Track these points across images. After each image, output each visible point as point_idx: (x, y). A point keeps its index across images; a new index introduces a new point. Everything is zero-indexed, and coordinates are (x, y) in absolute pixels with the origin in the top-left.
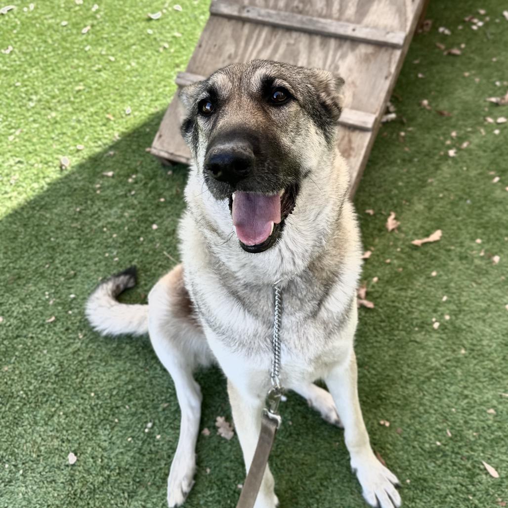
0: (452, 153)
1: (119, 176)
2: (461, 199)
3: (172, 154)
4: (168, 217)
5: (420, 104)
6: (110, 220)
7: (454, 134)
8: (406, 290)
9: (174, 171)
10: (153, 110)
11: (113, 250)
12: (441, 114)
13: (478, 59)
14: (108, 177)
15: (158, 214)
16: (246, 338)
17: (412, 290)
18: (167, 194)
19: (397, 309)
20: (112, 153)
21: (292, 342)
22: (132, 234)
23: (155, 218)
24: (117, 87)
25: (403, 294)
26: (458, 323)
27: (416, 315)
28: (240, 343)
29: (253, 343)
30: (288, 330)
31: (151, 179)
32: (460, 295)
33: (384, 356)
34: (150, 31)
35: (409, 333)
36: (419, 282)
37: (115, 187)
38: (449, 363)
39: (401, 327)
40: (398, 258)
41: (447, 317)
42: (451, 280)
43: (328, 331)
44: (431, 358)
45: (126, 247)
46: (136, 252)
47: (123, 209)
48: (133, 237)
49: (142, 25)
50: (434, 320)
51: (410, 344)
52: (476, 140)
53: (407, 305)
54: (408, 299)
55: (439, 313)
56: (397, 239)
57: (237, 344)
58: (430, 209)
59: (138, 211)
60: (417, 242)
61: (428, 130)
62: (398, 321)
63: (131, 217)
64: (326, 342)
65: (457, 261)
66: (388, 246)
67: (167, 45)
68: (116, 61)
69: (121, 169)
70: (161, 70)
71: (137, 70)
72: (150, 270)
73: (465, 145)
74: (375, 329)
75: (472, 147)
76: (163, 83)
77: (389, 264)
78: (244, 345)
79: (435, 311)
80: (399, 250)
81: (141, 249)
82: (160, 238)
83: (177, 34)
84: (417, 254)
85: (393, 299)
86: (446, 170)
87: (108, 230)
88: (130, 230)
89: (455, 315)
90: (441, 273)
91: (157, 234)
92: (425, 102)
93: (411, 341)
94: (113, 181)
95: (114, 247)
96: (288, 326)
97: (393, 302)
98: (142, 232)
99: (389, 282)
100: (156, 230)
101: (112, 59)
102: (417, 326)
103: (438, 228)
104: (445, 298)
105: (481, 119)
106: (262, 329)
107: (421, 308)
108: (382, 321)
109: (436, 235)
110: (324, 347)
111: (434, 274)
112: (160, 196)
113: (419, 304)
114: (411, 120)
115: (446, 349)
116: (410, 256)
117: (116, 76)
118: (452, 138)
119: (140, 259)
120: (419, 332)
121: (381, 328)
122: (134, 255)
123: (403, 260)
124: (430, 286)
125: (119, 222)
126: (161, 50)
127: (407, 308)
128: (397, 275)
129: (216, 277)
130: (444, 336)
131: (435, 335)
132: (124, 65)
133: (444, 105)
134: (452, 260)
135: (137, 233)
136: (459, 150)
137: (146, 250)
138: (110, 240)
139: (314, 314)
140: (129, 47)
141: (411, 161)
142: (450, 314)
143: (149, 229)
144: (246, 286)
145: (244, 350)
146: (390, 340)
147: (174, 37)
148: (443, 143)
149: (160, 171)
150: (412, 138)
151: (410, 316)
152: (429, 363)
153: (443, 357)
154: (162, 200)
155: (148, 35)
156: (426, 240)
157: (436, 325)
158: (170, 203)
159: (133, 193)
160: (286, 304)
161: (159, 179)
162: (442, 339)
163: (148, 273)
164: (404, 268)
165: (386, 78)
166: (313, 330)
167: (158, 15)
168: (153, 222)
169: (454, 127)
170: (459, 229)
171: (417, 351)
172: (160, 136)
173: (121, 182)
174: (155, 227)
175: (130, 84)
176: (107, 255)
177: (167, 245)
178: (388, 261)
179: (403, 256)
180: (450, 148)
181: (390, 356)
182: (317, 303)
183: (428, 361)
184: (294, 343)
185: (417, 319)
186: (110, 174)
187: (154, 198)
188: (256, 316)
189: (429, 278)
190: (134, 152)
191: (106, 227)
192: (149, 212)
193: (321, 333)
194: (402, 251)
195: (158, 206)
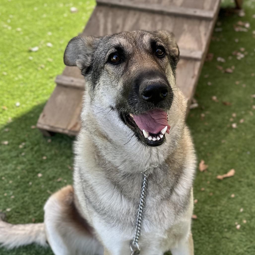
0: (234, 125)
1: (12, 143)
2: (243, 151)
3: (52, 127)
4: (49, 168)
5: (211, 99)
6: (7, 172)
7: (234, 115)
8: (216, 206)
9: (52, 140)
10: (35, 104)
11: (10, 191)
12: (224, 104)
13: (243, 75)
14: (4, 145)
15: (42, 167)
16: (122, 216)
17: (220, 206)
18: (48, 154)
19: (212, 218)
20: (7, 130)
21: (153, 217)
22: (23, 180)
23: (39, 170)
24: (9, 90)
25: (215, 209)
26: (252, 224)
27: (225, 221)
28: (117, 220)
29: (126, 220)
30: (151, 208)
31: (36, 145)
32: (251, 208)
33: (207, 248)
34: (31, 58)
35: (221, 233)
36: (224, 201)
37: (10, 151)
38: (249, 250)
39: (215, 230)
40: (209, 187)
41: (245, 221)
42: (244, 199)
43: (177, 210)
44: (238, 247)
45: (19, 189)
46: (27, 192)
47: (16, 165)
48: (25, 183)
49: (25, 54)
50: (236, 223)
51: (223, 240)
52: (248, 118)
53: (218, 215)
54: (218, 212)
55: (239, 219)
56: (206, 176)
57: (115, 221)
58: (225, 157)
59: (27, 166)
60: (220, 177)
61: (218, 113)
62: (213, 226)
63: (22, 169)
64: (175, 218)
65: (246, 188)
66: (202, 181)
67: (43, 66)
68: (8, 75)
69: (14, 139)
70: (40, 81)
71: (22, 80)
72: (38, 203)
73: (242, 121)
74: (199, 232)
75: (246, 122)
76: (41, 88)
77: (204, 191)
78: (120, 222)
79: (236, 218)
80: (209, 182)
81: (30, 190)
82: (44, 182)
83: (50, 60)
84: (221, 185)
85: (208, 212)
86: (232, 135)
87: (6, 178)
88: (22, 178)
89: (250, 220)
90: (237, 195)
91: (41, 180)
92: (214, 98)
93: (223, 238)
94: (9, 148)
95: (11, 189)
96: (151, 205)
97: (209, 214)
98: (31, 179)
99: (205, 202)
100: (41, 177)
101: (5, 73)
102: (226, 228)
103: (231, 168)
104: (242, 210)
105: (249, 107)
106: (132, 209)
107: (228, 216)
108: (203, 226)
109: (231, 173)
110: (175, 221)
111: (233, 196)
112: (43, 155)
113: (226, 214)
114: (207, 108)
115: (246, 241)
116: (217, 186)
117: (9, 84)
118: (233, 118)
119: (30, 196)
120: (228, 232)
121: (203, 231)
122: (26, 194)
123: (212, 188)
124: (231, 204)
125: (14, 173)
126: (39, 69)
127: (218, 217)
128: (210, 197)
129: (103, 174)
130: (244, 233)
131: (239, 233)
132: (13, 78)
133: (226, 99)
134: (243, 187)
135: (27, 180)
136: (238, 124)
137: (34, 190)
138: (7, 185)
139: (167, 198)
140: (17, 67)
141: (209, 130)
142: (246, 220)
143: (36, 177)
144: (125, 176)
145: (120, 225)
146: (210, 238)
147: (48, 62)
148: (228, 120)
149: (42, 140)
150: (209, 118)
151: (220, 223)
152: (236, 251)
153: (245, 246)
154: (45, 158)
155: (30, 60)
156: (225, 176)
157: (238, 227)
158: (51, 159)
159: (23, 154)
160: (150, 188)
161: (42, 145)
162: (243, 235)
163: (37, 205)
164: (214, 193)
165: (193, 77)
166: (167, 209)
167: (36, 49)
168: (38, 173)
169: (234, 111)
170: (245, 168)
171: (228, 244)
172: (44, 116)
173: (14, 148)
174: (40, 175)
175: (18, 88)
176: (5, 195)
177: (50, 186)
178: (203, 189)
179: (212, 186)
180: (233, 122)
181: (211, 248)
182: (169, 189)
183: (236, 249)
184: (155, 217)
185: (225, 223)
186: (6, 143)
187: (38, 157)
188: (129, 199)
189: (230, 198)
190: (23, 129)
191: (4, 176)
192: (35, 166)
193: (172, 211)
194: (211, 183)
195: (42, 162)
